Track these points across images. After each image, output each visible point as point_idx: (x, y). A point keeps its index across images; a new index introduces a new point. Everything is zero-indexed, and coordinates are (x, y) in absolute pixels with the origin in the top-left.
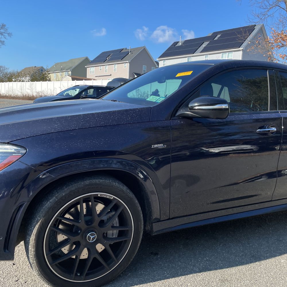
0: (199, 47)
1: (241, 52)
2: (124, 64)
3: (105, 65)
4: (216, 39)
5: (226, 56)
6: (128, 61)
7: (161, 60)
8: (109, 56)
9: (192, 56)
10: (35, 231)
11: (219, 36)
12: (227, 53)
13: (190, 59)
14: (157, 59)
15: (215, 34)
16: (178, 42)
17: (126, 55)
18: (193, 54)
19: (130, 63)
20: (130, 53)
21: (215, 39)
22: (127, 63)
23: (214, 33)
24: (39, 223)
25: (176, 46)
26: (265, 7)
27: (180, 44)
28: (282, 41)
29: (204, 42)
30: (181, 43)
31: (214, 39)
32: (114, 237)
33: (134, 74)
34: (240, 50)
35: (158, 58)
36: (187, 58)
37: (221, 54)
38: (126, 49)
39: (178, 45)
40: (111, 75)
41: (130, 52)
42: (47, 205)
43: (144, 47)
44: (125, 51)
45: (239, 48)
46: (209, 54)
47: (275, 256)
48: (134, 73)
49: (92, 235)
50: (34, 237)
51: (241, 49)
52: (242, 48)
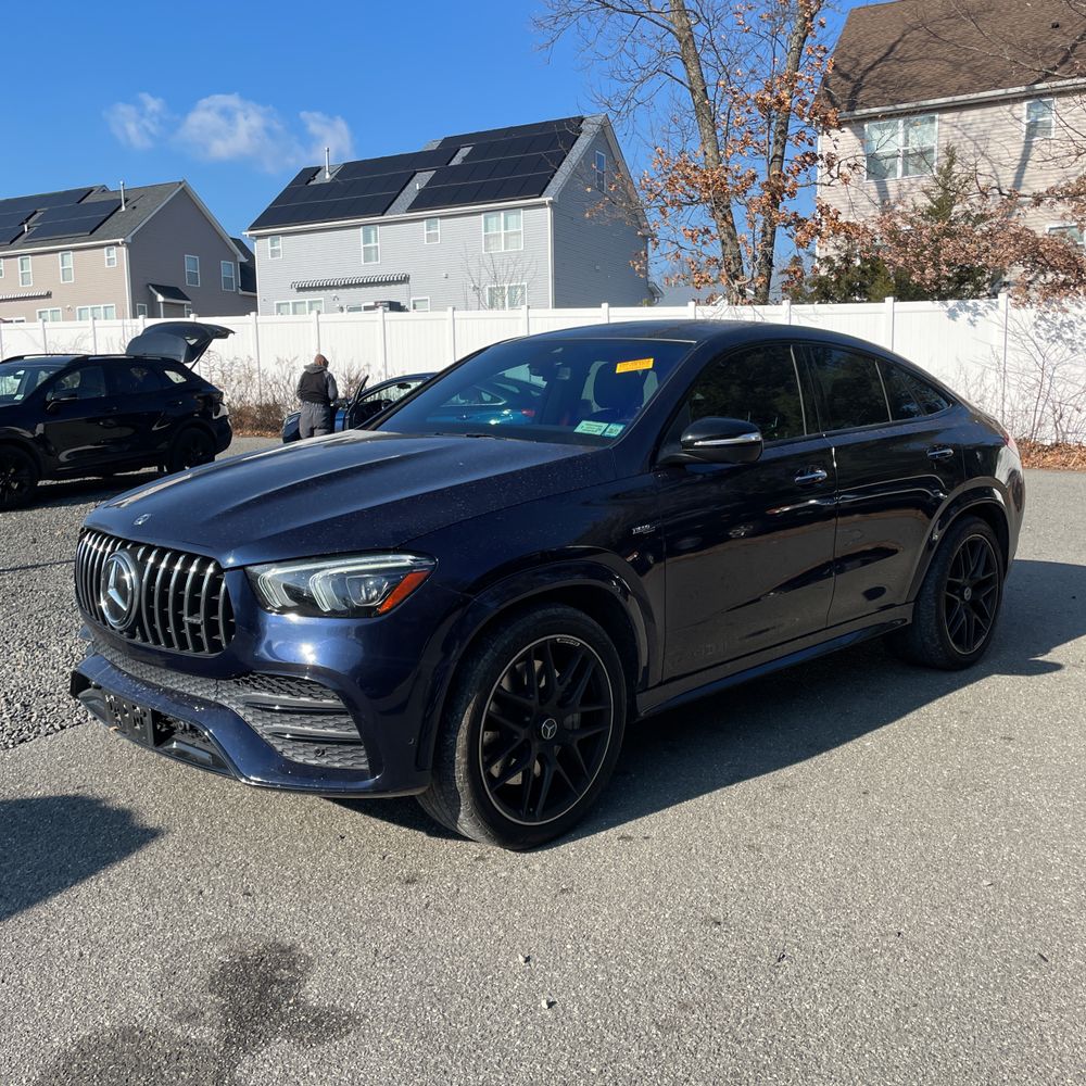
0: (401, 191)
1: (549, 209)
2: (105, 249)
3: (16, 256)
4: (456, 161)
5: (498, 223)
6: (120, 240)
7: (259, 237)
8: (31, 220)
9: (381, 224)
10: (465, 722)
11: (464, 152)
12: (502, 214)
13: (373, 233)
14: (244, 233)
15: (451, 145)
16: (319, 169)
17: (105, 215)
18: (383, 215)
19: (129, 246)
20: (123, 208)
21: (452, 164)
22: (117, 244)
23: (447, 141)
24: (471, 705)
25: (311, 183)
26: (625, 75)
27: (328, 176)
28: (687, 188)
29: (415, 173)
30: (331, 174)
31: (449, 162)
32: (576, 727)
33: (151, 288)
34: (542, 205)
35: (250, 229)
36: (361, 229)
37: (483, 216)
38: (104, 190)
39: (318, 181)
40: (49, 295)
41: (126, 201)
42: (479, 667)
43: (180, 183)
44: (103, 199)
45: (540, 196)
46: (441, 217)
47: (851, 739)
48: (153, 286)
49: (549, 724)
50: (465, 734)
51: (546, 199)
52: (551, 199)
